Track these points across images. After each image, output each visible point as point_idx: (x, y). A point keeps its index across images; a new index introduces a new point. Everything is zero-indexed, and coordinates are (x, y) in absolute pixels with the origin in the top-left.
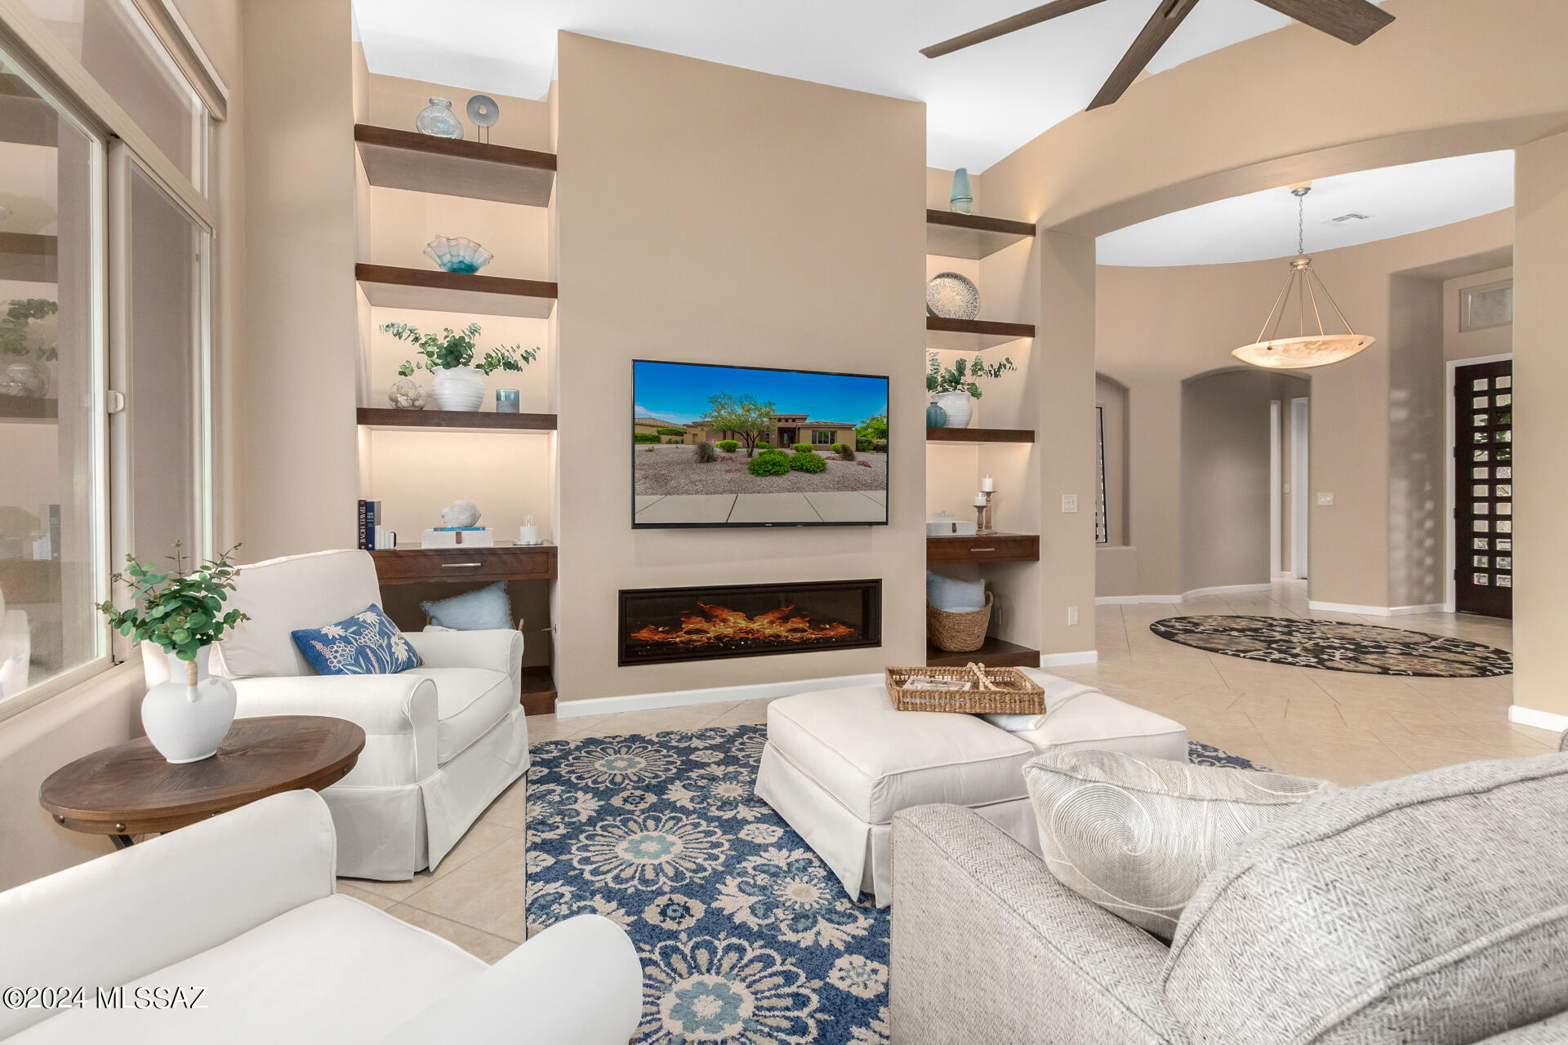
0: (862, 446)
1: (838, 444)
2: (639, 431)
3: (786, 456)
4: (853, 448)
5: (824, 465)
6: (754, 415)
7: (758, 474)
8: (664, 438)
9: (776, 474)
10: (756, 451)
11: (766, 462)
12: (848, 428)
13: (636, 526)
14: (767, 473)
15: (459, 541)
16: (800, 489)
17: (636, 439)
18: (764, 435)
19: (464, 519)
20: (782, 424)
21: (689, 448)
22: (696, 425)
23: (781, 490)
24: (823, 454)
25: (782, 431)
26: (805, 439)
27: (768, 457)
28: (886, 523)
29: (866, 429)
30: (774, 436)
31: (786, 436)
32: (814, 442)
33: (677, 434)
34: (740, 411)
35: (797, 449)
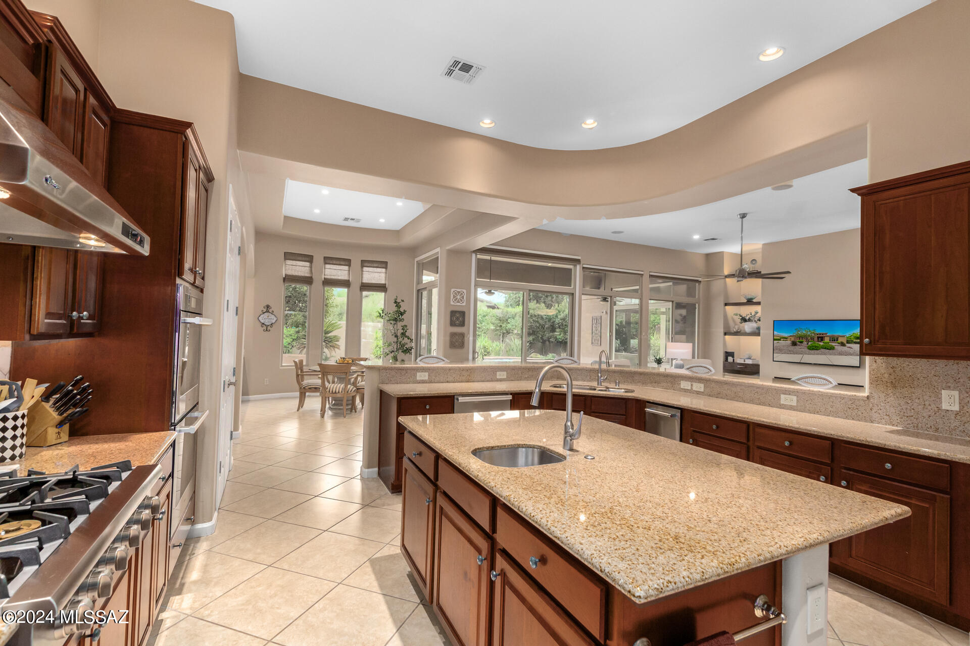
0: (848, 342)
1: (839, 341)
2: (775, 337)
3: (820, 345)
4: (845, 342)
5: (834, 347)
6: (809, 333)
7: (810, 350)
8: (782, 340)
9: (817, 350)
10: (810, 343)
11: (813, 346)
12: (844, 336)
13: (773, 361)
14: (813, 349)
15: (745, 361)
16: (825, 354)
17: (774, 340)
18: (812, 339)
19: (747, 357)
20: (819, 336)
21: (789, 342)
22: (791, 336)
23: (818, 354)
24: (834, 344)
25: (818, 337)
26: (827, 340)
27: (813, 345)
28: (859, 367)
29: (851, 336)
30: (816, 339)
31: (820, 339)
32: (830, 341)
33: (785, 338)
34: (804, 332)
35: (824, 343)
